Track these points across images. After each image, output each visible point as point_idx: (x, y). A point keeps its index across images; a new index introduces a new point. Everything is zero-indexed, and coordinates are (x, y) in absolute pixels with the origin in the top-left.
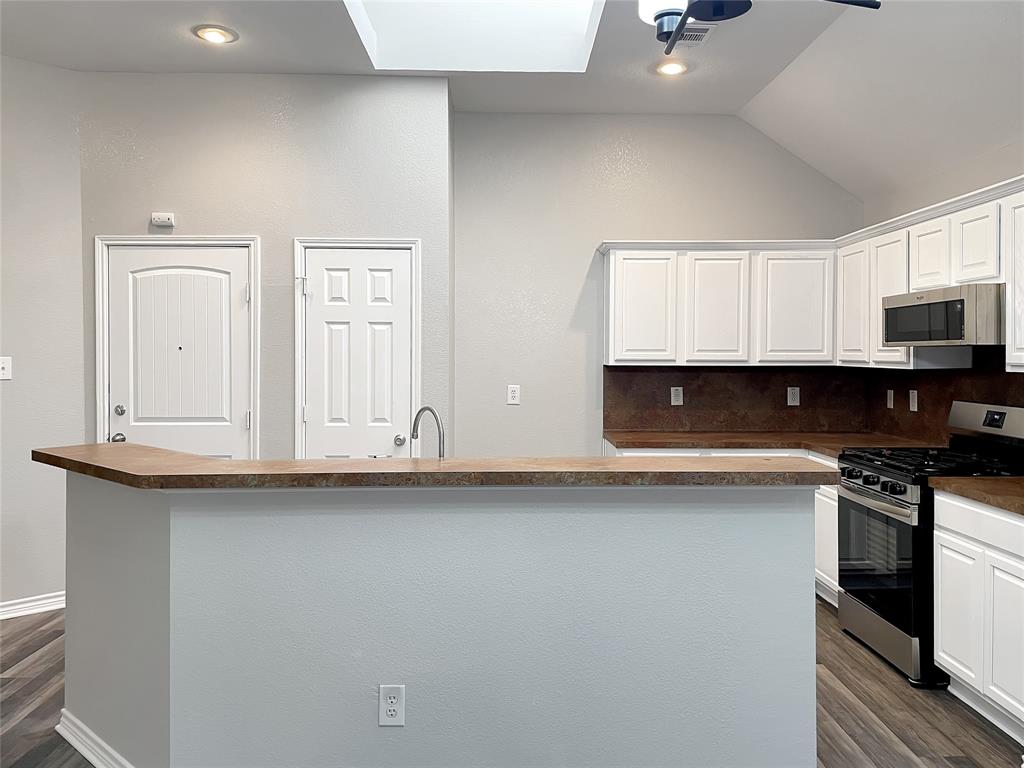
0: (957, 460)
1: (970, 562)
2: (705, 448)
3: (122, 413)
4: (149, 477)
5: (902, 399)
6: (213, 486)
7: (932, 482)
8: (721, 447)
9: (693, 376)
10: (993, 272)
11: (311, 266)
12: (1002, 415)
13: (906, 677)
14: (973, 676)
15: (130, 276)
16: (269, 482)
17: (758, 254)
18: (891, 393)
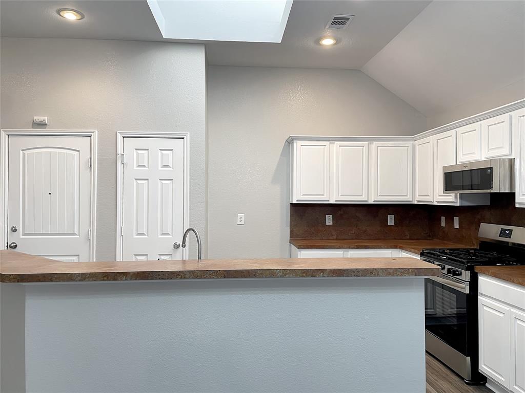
0: (487, 256)
1: (502, 315)
2: (346, 248)
3: (16, 231)
4: (10, 275)
5: (450, 221)
6: (51, 280)
7: (477, 269)
8: (354, 248)
9: (337, 209)
10: (508, 152)
11: (127, 148)
12: (511, 231)
13: (463, 379)
14: (504, 380)
15: (21, 152)
16: (89, 277)
17: (373, 144)
18: (443, 218)
